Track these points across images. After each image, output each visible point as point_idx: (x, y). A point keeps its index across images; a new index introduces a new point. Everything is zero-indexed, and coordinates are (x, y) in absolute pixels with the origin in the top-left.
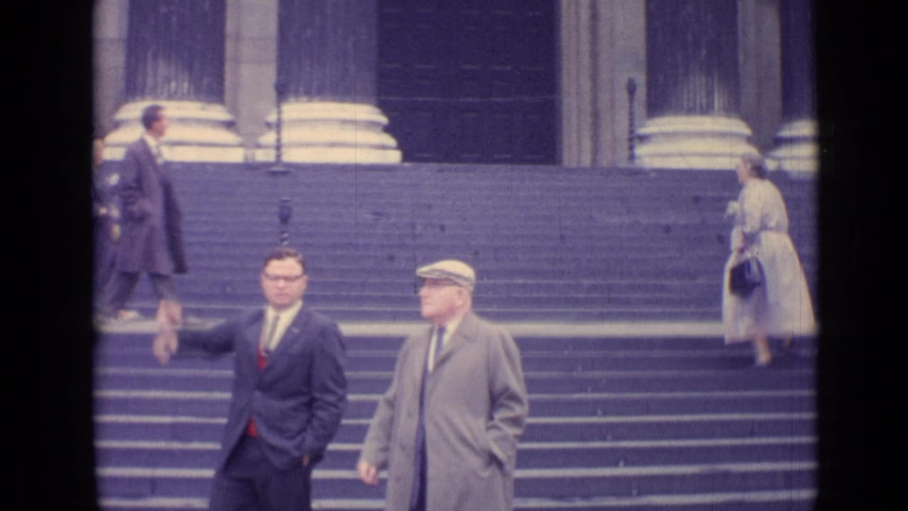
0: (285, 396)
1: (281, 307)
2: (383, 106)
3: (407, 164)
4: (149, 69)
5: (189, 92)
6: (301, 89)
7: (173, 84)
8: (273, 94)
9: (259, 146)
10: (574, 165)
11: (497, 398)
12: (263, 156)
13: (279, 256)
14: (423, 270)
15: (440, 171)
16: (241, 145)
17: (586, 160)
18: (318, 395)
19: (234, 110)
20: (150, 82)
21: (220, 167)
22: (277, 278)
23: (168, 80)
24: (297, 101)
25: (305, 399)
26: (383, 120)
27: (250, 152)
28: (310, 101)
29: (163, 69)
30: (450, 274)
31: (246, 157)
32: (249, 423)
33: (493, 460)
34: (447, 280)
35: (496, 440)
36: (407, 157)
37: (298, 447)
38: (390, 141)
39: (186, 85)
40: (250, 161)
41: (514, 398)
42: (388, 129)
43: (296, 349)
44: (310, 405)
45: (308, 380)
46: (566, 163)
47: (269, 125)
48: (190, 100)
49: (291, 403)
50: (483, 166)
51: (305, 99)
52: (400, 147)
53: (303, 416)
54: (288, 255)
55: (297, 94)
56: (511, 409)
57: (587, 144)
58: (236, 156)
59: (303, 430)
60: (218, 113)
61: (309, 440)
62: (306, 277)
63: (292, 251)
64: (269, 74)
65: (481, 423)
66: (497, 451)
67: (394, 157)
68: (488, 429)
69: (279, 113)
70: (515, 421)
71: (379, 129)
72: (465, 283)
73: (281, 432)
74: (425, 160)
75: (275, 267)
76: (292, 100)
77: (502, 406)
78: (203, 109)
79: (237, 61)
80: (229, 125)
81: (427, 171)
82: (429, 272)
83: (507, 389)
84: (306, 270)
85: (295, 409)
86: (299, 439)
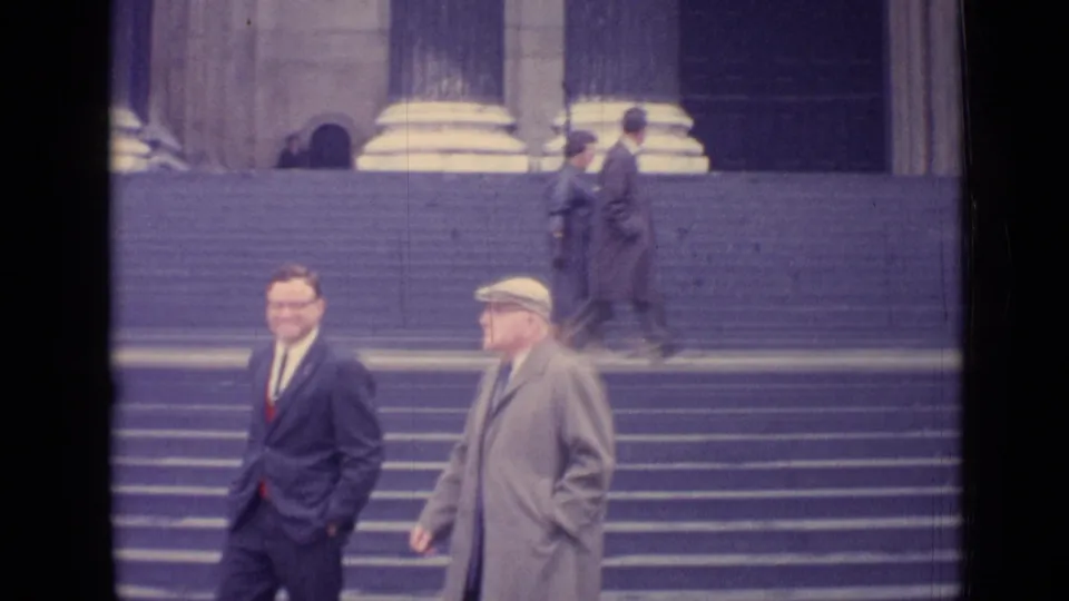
0: (301, 452)
1: (293, 340)
2: (688, 106)
3: (715, 174)
4: (417, 66)
5: (463, 93)
6: (593, 86)
7: (445, 83)
8: (560, 93)
9: (545, 154)
10: (905, 171)
11: (569, 452)
12: (550, 164)
13: (283, 276)
14: (483, 292)
15: (755, 181)
16: (525, 153)
17: (920, 168)
18: (343, 449)
19: (515, 112)
20: (418, 80)
21: (498, 178)
22: (281, 305)
23: (438, 79)
24: (589, 100)
25: (326, 454)
26: (688, 122)
27: (535, 160)
28: (602, 100)
29: (432, 66)
30: (517, 297)
31: (530, 167)
32: (260, 487)
33: (557, 531)
34: (512, 303)
35: (565, 505)
36: (714, 166)
37: (322, 516)
38: (694, 145)
39: (459, 84)
40: (535, 170)
41: (587, 450)
42: (693, 133)
43: (309, 391)
44: (335, 461)
45: (330, 430)
46: (896, 170)
47: (556, 130)
48: (465, 101)
49: (310, 461)
50: (804, 176)
51: (597, 98)
52: (707, 153)
53: (327, 476)
54: (297, 275)
55: (588, 93)
56: (583, 465)
57: (921, 148)
58: (519, 165)
59: (328, 493)
60: (497, 115)
61: (334, 506)
62: (321, 302)
63: (301, 270)
64: (555, 69)
65: (545, 484)
66: (564, 519)
67: (701, 165)
68: (554, 491)
69: (569, 114)
70: (592, 481)
71: (683, 134)
72: (536, 308)
73: (301, 498)
74: (736, 169)
75: (279, 291)
76: (583, 99)
77: (575, 462)
78: (480, 111)
79: (518, 55)
80: (511, 129)
81: (738, 182)
82: (489, 295)
83: (577, 440)
84: (319, 292)
85: (314, 468)
86: (321, 506)
